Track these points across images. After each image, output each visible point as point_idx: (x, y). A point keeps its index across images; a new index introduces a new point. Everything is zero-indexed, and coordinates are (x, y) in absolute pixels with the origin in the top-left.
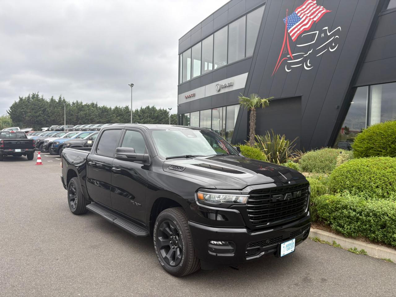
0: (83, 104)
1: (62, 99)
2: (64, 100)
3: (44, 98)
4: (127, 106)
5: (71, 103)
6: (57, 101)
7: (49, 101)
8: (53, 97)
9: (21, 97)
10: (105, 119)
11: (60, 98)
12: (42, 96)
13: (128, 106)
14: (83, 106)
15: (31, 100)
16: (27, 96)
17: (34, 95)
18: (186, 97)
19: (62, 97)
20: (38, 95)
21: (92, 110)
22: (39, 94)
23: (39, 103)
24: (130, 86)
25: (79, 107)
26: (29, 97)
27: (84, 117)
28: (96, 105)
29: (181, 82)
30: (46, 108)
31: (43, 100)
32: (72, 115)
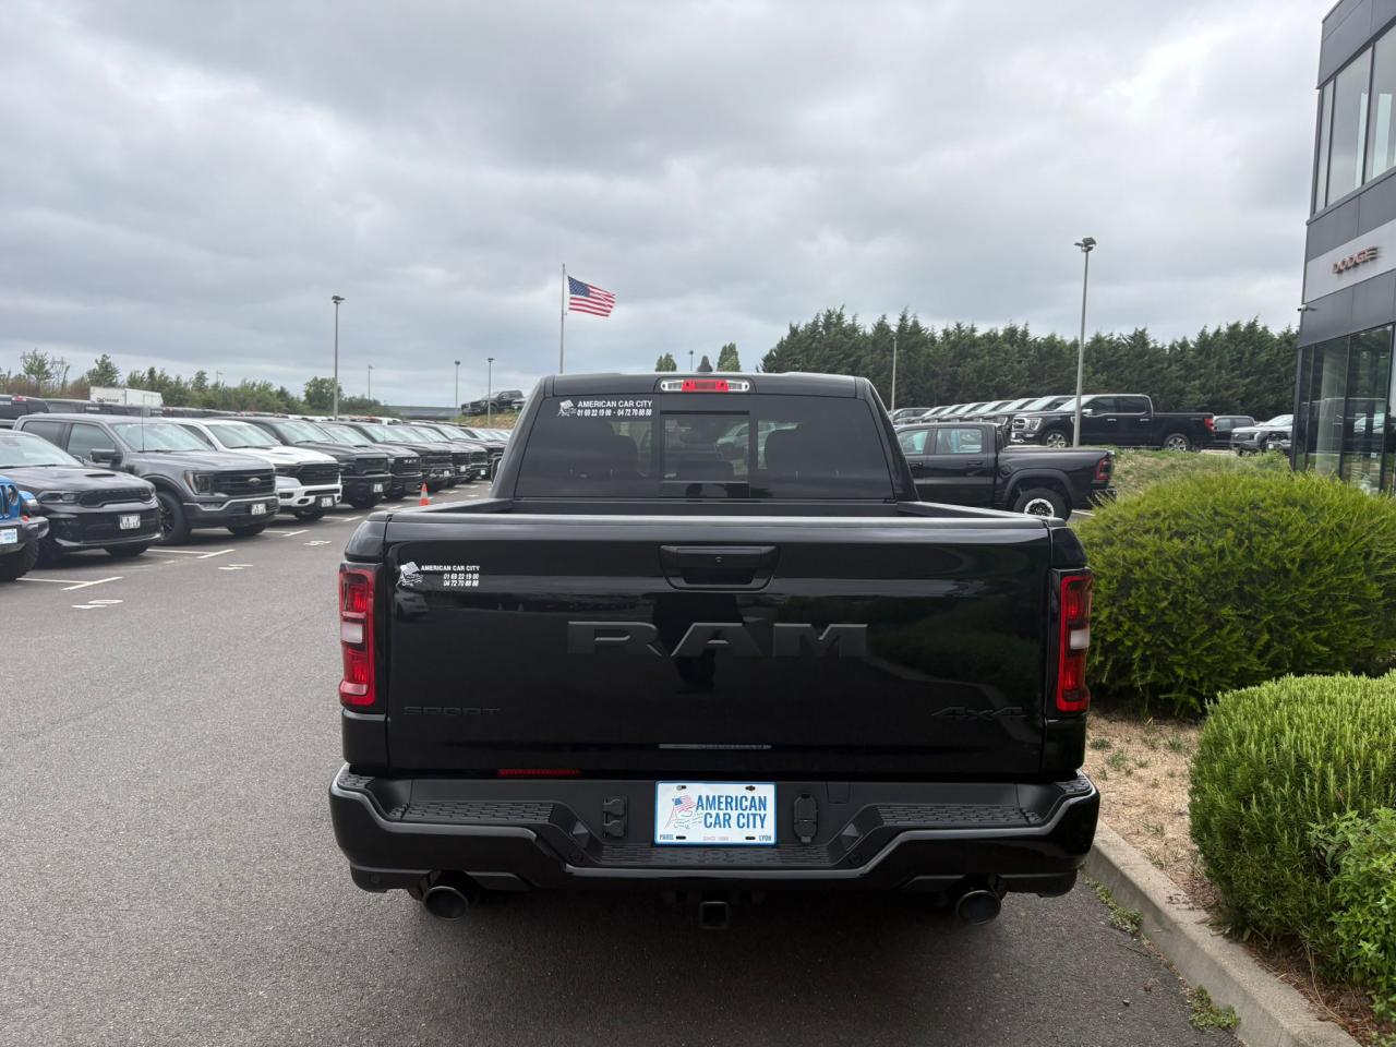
0: (978, 334)
1: (910, 323)
2: (916, 324)
3: (857, 323)
4: (1140, 329)
5: (939, 334)
6: (894, 329)
7: (869, 331)
8: (884, 317)
9: (794, 325)
10: (1049, 384)
11: (903, 319)
12: (854, 318)
13: (1144, 330)
14: (975, 343)
15: (820, 333)
16: (810, 321)
17: (829, 316)
18: (1336, 266)
19: (909, 316)
20: (840, 317)
21: (1006, 352)
22: (844, 312)
23: (845, 340)
24: (1079, 248)
25: (962, 345)
26: (815, 323)
27: (975, 380)
28: (1025, 333)
29: (1320, 206)
30: (860, 357)
31: (854, 329)
32: (935, 375)
